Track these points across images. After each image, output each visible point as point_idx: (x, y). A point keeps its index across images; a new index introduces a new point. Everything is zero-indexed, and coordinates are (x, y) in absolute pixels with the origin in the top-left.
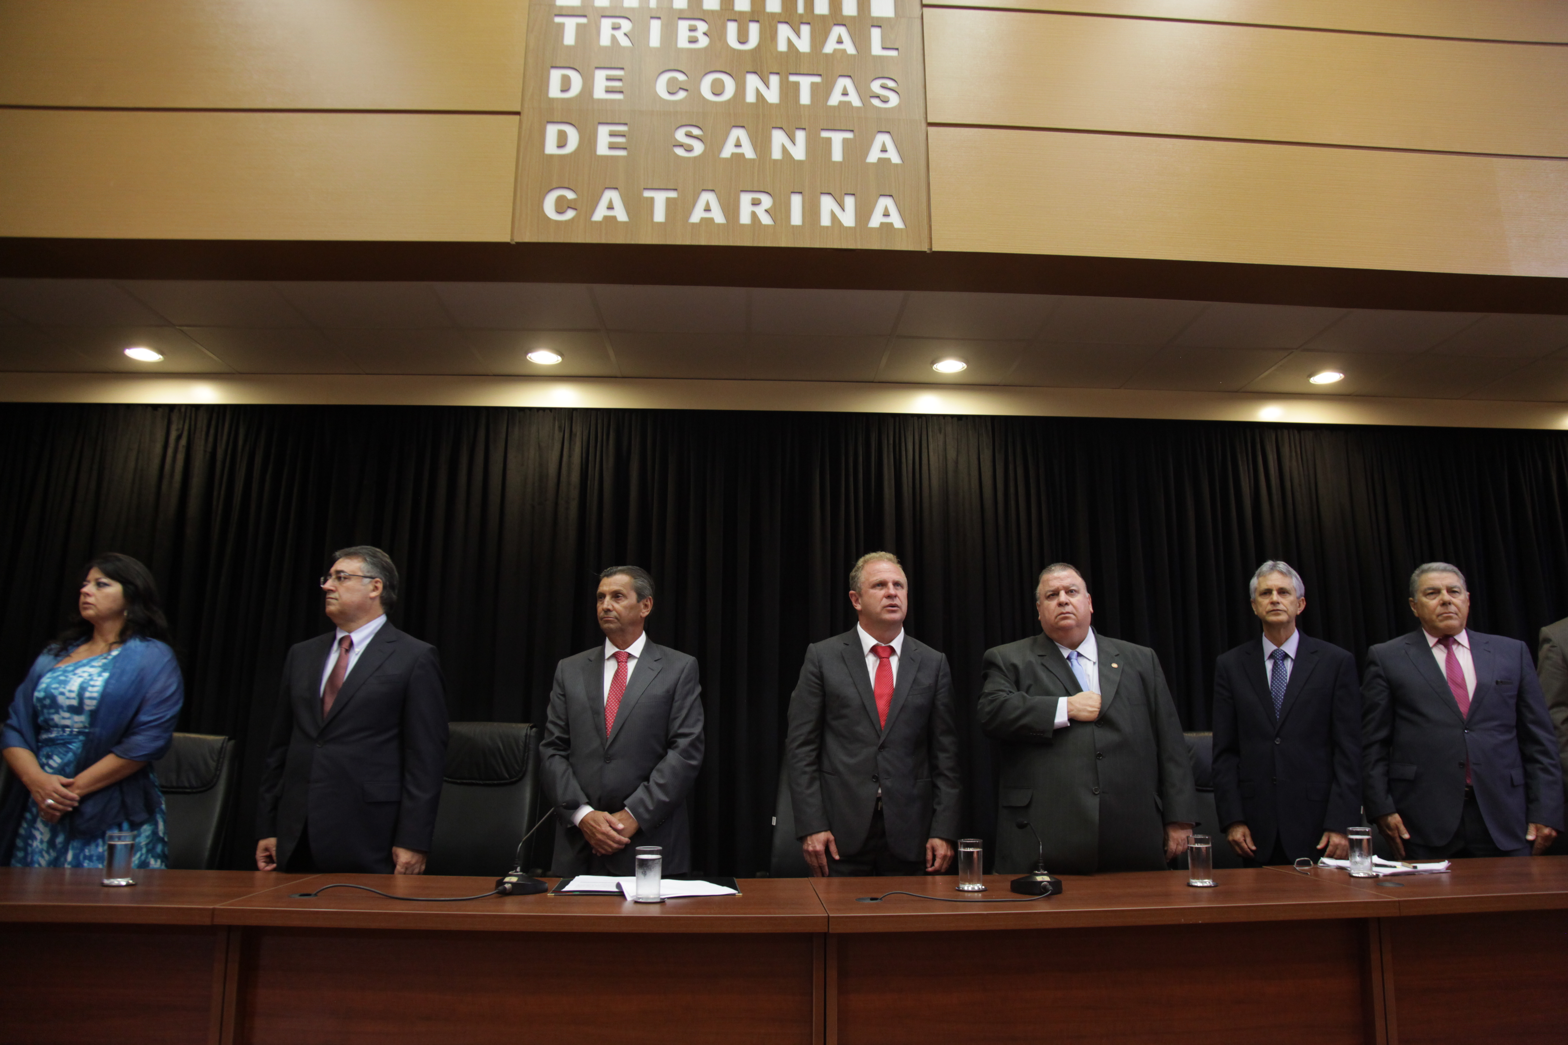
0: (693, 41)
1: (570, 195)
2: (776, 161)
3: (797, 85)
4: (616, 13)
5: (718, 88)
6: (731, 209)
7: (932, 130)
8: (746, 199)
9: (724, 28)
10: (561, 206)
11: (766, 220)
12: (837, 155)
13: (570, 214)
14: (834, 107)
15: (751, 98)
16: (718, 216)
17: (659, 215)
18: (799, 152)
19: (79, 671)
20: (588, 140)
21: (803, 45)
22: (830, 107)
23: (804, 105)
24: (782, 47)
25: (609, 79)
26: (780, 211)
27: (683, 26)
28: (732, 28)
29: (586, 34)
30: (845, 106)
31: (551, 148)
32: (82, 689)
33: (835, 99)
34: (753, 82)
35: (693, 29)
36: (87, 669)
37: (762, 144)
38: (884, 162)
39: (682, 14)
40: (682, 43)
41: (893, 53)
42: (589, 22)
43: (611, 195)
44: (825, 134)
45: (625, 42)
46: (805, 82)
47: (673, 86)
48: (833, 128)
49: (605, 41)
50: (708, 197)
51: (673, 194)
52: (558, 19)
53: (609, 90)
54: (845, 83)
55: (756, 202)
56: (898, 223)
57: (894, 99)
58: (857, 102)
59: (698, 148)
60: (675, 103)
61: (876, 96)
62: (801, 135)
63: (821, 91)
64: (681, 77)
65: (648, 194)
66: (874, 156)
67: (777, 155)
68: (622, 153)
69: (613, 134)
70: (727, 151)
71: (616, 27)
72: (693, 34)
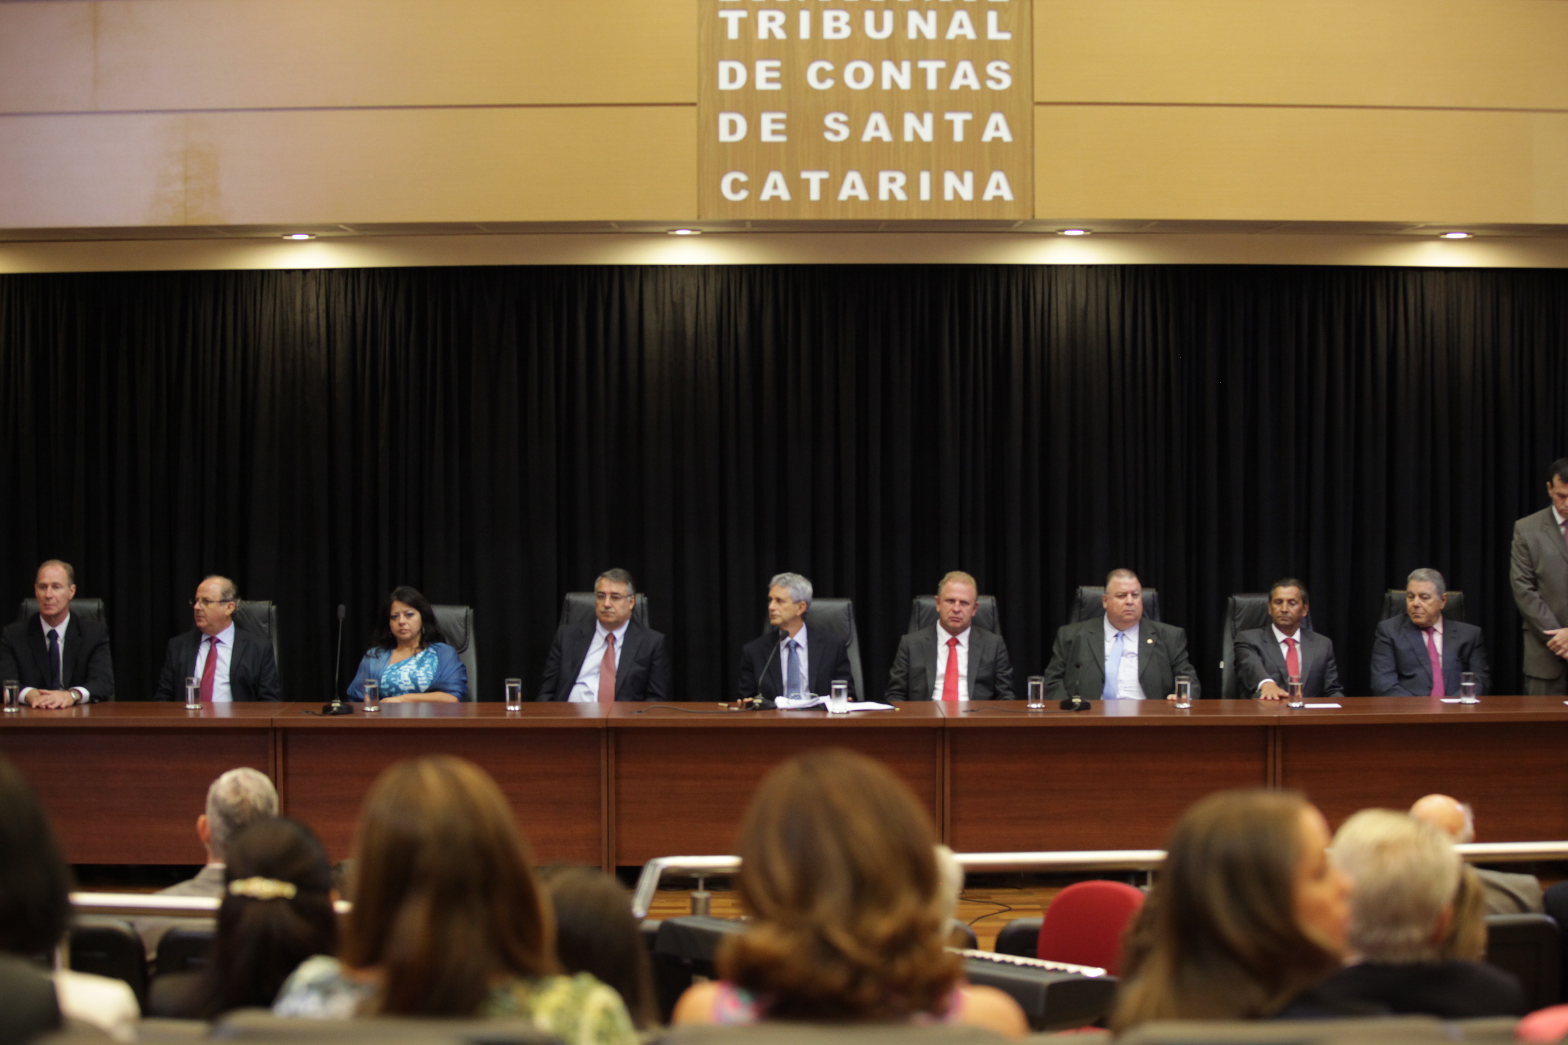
0: (837, 30)
1: (743, 178)
2: (908, 143)
3: (925, 70)
5: (859, 75)
6: (872, 187)
7: (1037, 108)
8: (884, 177)
9: (862, 17)
10: (736, 186)
11: (901, 196)
12: (958, 135)
13: (743, 195)
14: (956, 90)
15: (886, 85)
16: (862, 194)
17: (815, 194)
18: (927, 134)
20: (754, 128)
21: (930, 32)
22: (953, 90)
23: (931, 91)
24: (912, 34)
25: (769, 69)
26: (912, 187)
27: (828, 15)
28: (869, 16)
29: (748, 25)
30: (965, 88)
31: (724, 136)
33: (957, 83)
34: (888, 68)
35: (836, 19)
37: (896, 127)
38: (997, 141)
39: (827, 6)
40: (828, 34)
41: (1006, 36)
42: (749, 14)
43: (775, 177)
44: (948, 116)
45: (780, 35)
46: (932, 67)
47: (822, 75)
48: (955, 110)
49: (763, 34)
50: (853, 177)
51: (825, 175)
52: (722, 14)
53: (769, 80)
54: (965, 66)
55: (892, 180)
56: (1007, 195)
57: (1007, 81)
58: (975, 85)
59: (845, 133)
60: (824, 92)
61: (992, 78)
62: (928, 118)
63: (945, 76)
64: (828, 67)
65: (804, 175)
66: (988, 135)
67: (908, 137)
68: (782, 139)
69: (774, 121)
70: (868, 135)
71: (772, 19)
72: (837, 24)
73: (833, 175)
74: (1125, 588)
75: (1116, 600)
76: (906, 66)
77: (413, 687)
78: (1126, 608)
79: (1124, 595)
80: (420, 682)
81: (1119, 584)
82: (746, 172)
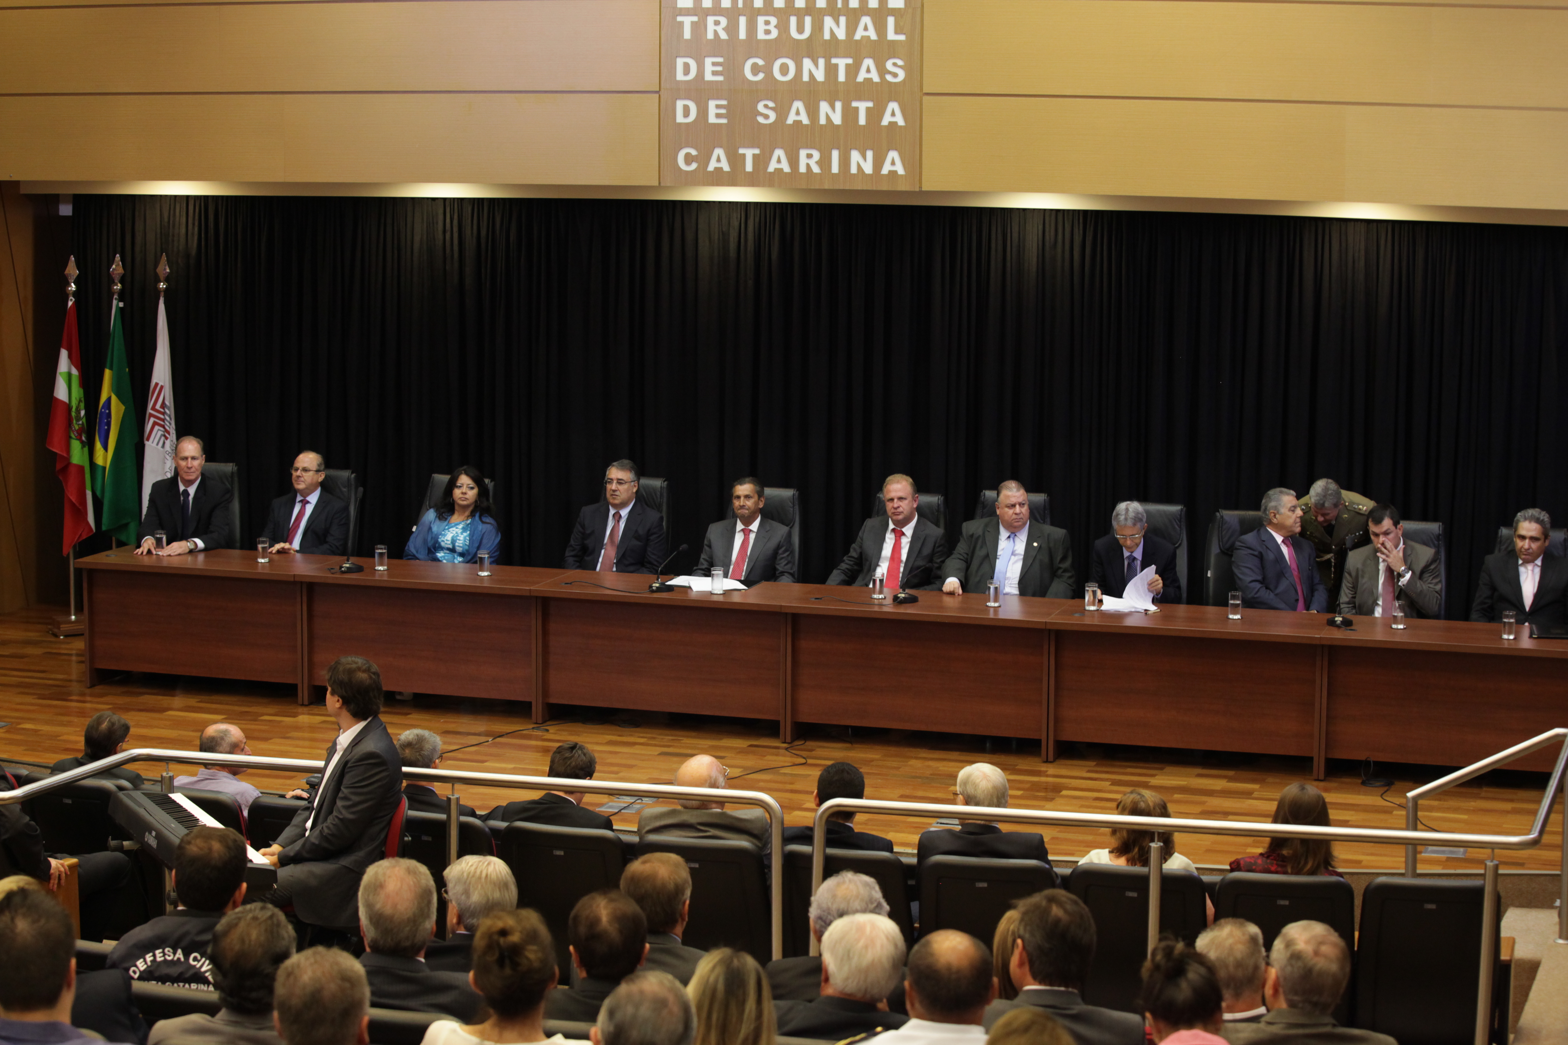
0: (767, 32)
1: (693, 152)
2: (823, 125)
3: (836, 65)
4: (716, 10)
5: (784, 69)
6: (794, 161)
7: (925, 98)
8: (803, 154)
9: (788, 21)
10: (688, 160)
11: (816, 169)
12: (863, 120)
13: (694, 166)
14: (861, 82)
15: (806, 78)
16: (786, 167)
17: (749, 167)
18: (838, 118)
19: (451, 530)
20: (703, 111)
21: (841, 33)
22: (858, 82)
23: (841, 82)
24: (828, 36)
25: (714, 64)
26: (825, 163)
27: (761, 20)
28: (793, 22)
29: (699, 28)
30: (868, 81)
31: (681, 118)
32: (453, 541)
33: (862, 76)
34: (807, 63)
35: (767, 23)
36: (454, 529)
37: (813, 112)
38: (892, 125)
39: (760, 12)
40: (761, 36)
41: (902, 37)
42: (699, 19)
43: (719, 152)
44: (855, 104)
45: (723, 36)
46: (842, 63)
47: (755, 69)
48: (860, 99)
49: (710, 36)
50: (779, 153)
51: (757, 151)
52: (679, 19)
53: (714, 73)
54: (868, 62)
55: (809, 156)
56: (901, 171)
57: (902, 75)
58: (876, 79)
59: (773, 116)
60: (756, 82)
61: (890, 73)
62: (838, 105)
63: (852, 70)
64: (760, 62)
65: (741, 151)
66: (886, 120)
67: (823, 121)
68: (724, 121)
69: (718, 107)
70: (791, 119)
71: (717, 23)
72: (767, 27)
73: (762, 150)
74: (1013, 500)
75: (1007, 509)
76: (821, 62)
77: (451, 546)
78: (1014, 516)
79: (1014, 506)
80: (457, 544)
81: (1008, 497)
82: (696, 149)
